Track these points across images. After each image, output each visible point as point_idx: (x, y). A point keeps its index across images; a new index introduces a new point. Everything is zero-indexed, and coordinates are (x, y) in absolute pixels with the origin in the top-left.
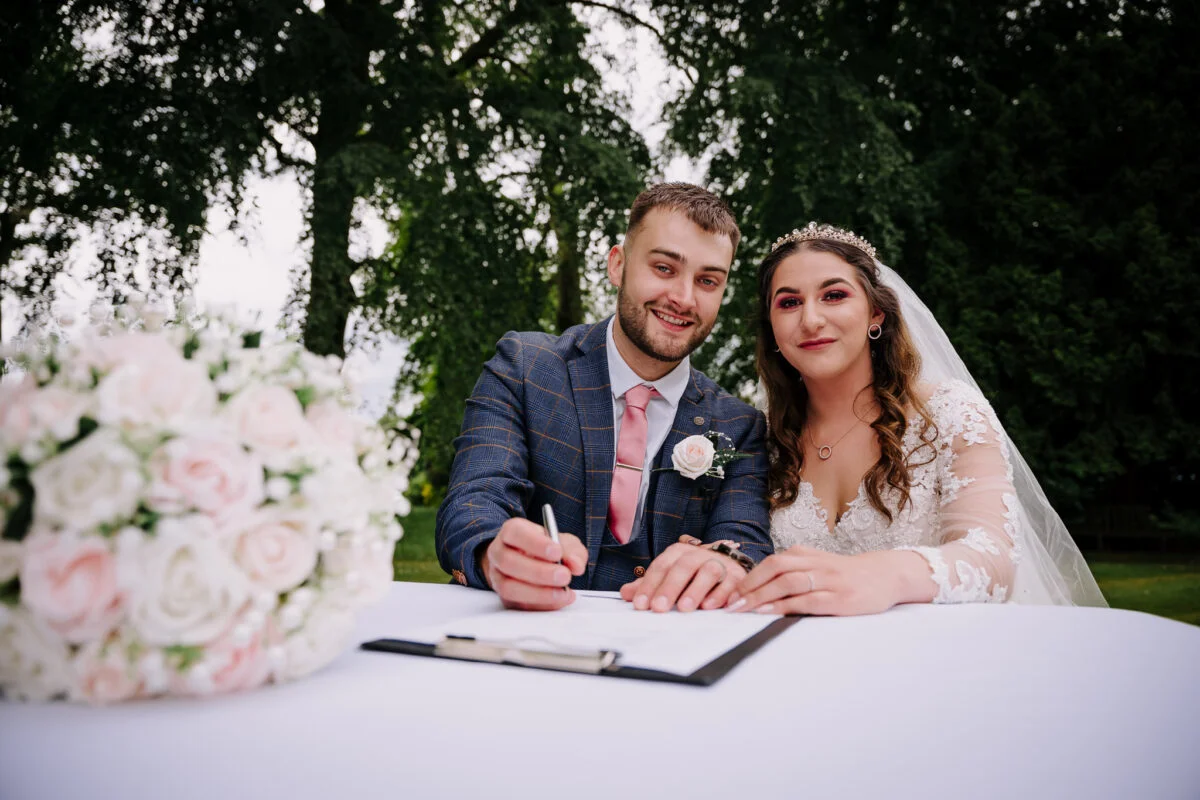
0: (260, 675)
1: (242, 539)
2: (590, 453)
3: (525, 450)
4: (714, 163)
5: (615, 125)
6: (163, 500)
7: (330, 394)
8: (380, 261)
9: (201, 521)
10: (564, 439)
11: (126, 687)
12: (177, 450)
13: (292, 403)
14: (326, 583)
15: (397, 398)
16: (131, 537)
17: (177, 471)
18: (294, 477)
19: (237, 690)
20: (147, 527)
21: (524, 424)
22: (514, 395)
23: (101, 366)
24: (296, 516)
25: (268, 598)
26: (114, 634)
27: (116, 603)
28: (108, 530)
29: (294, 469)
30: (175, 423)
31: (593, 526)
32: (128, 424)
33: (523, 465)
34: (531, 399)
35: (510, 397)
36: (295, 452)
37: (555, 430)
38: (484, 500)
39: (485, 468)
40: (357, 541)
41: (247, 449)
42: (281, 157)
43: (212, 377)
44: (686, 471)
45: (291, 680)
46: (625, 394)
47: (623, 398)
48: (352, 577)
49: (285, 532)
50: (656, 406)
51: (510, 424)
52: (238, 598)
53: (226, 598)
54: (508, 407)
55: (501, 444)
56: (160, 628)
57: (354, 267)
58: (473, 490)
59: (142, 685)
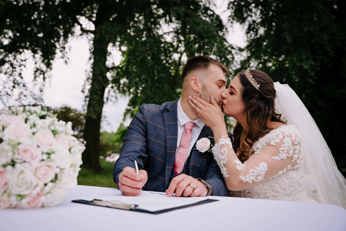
0: (40, 204)
1: (36, 169)
2: (168, 144)
3: (145, 144)
4: (250, 25)
5: (209, 12)
6: (17, 159)
7: (62, 132)
8: (118, 67)
9: (26, 165)
10: (159, 141)
11: (8, 205)
12: (21, 147)
13: (51, 134)
14: (57, 182)
15: (124, 119)
16: (9, 168)
17: (21, 152)
18: (49, 154)
19: (34, 208)
20: (13, 165)
21: (146, 135)
22: (143, 125)
23: (5, 125)
24: (50, 164)
25: (41, 184)
26: (5, 192)
27: (6, 184)
28: (4, 166)
29: (49, 152)
30: (21, 140)
31: (168, 170)
32: (10, 140)
33: (145, 150)
34: (149, 127)
35: (141, 126)
36: (51, 147)
37: (157, 137)
38: (129, 160)
39: (130, 150)
40: (66, 171)
41: (38, 146)
42: (82, 29)
43: (31, 128)
44: (200, 150)
45: (49, 207)
46: (185, 124)
47: (184, 126)
48: (64, 180)
49: (47, 168)
50: (195, 129)
51: (141, 135)
52: (34, 184)
53: (32, 184)
54: (140, 129)
55: (137, 142)
56: (16, 190)
57: (108, 69)
58: (126, 157)
59: (11, 205)
